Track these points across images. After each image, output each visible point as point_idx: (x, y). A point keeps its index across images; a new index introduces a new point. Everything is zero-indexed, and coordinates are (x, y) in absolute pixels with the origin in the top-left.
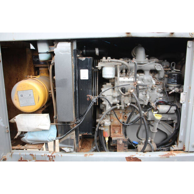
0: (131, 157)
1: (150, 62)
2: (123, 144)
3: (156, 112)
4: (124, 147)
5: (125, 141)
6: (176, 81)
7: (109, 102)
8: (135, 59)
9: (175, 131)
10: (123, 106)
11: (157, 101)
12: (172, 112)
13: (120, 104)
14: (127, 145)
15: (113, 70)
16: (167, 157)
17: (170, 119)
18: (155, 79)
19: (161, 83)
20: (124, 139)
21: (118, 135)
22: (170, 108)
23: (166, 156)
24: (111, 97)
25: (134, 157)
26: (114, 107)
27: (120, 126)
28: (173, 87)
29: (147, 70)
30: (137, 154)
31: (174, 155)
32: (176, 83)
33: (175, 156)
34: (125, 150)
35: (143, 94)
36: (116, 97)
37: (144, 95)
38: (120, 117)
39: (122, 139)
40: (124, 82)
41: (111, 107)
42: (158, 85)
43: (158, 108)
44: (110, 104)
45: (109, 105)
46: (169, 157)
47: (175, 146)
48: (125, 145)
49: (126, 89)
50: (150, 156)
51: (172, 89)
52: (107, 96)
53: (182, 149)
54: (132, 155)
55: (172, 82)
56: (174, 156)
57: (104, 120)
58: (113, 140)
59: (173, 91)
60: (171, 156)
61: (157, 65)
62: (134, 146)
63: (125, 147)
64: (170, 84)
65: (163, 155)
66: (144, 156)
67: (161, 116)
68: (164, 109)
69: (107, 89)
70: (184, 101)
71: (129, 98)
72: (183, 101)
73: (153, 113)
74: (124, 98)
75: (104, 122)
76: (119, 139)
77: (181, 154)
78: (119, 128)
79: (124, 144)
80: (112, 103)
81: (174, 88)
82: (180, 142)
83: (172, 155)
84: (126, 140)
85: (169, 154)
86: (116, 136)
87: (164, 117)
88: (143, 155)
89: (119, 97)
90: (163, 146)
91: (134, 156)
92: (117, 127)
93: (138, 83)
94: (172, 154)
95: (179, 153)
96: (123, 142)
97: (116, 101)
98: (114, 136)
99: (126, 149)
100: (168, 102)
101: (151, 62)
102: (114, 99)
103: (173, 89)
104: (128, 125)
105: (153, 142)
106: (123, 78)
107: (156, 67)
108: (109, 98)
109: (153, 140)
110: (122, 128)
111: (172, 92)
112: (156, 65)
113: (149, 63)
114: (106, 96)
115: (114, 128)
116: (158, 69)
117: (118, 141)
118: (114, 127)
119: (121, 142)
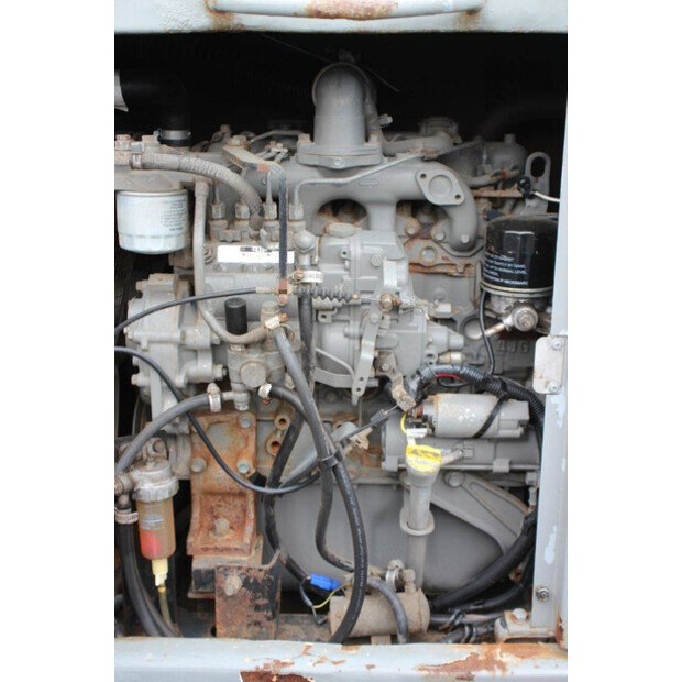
0: (271, 669)
1: (392, 156)
2: (245, 596)
3: (422, 432)
4: (252, 612)
5: (256, 580)
6: (522, 269)
7: (163, 377)
8: (312, 139)
9: (523, 533)
10: (239, 397)
11: (426, 372)
12: (504, 433)
13: (224, 384)
14: (266, 601)
15: (168, 207)
16: (462, 678)
17: (501, 466)
18: (435, 246)
19: (467, 266)
20: (249, 569)
21: (224, 545)
22: (498, 407)
23: (456, 674)
24: (173, 350)
25: (285, 671)
26: (193, 401)
27: (242, 495)
28: (511, 301)
29: (381, 203)
30: (306, 652)
31: (502, 666)
32: (520, 277)
33: (508, 674)
34: (257, 623)
35: (346, 336)
36: (204, 350)
37: (352, 342)
38: (242, 445)
39: (239, 568)
40: (243, 268)
41: (179, 401)
42: (451, 276)
43: (427, 410)
44: (170, 386)
45: (163, 389)
46: (470, 678)
47: (514, 618)
48: (256, 598)
49: (248, 307)
50: (370, 667)
51: (503, 312)
52: (150, 342)
53: (551, 634)
54: (278, 663)
55: (501, 275)
56: (498, 673)
57: (136, 474)
58: (199, 571)
59: (508, 321)
60: (484, 673)
61: (429, 178)
62: (310, 603)
63: (258, 608)
64: (494, 283)
65: (438, 669)
66: (340, 667)
67: (436, 455)
68: (461, 418)
69: (155, 304)
70: (552, 385)
71: (266, 357)
72: (547, 383)
73: (405, 436)
74: (242, 358)
75: (134, 484)
76: (226, 570)
77: (539, 660)
78: (238, 502)
79: (249, 594)
80: (180, 381)
81: (517, 305)
82: (541, 596)
83: (492, 669)
84: (262, 575)
85: (474, 663)
86: (216, 549)
87: (468, 453)
88: (335, 663)
89: (217, 350)
90: (472, 607)
91: (284, 664)
92: (230, 499)
93: (307, 280)
94: (490, 663)
95: (530, 655)
96: (246, 583)
97: (205, 367)
98: (206, 550)
99: (264, 620)
100: (486, 381)
101: (402, 157)
102: (196, 357)
103: (510, 310)
104: (281, 495)
105: (410, 587)
106: (235, 248)
107: (424, 184)
108: (165, 356)
109: (410, 575)
110: (251, 507)
111: (500, 327)
112: (423, 176)
113: (387, 163)
114: (144, 345)
115: (213, 502)
116: (436, 198)
117: (219, 577)
118: (211, 499)
119: (233, 584)
